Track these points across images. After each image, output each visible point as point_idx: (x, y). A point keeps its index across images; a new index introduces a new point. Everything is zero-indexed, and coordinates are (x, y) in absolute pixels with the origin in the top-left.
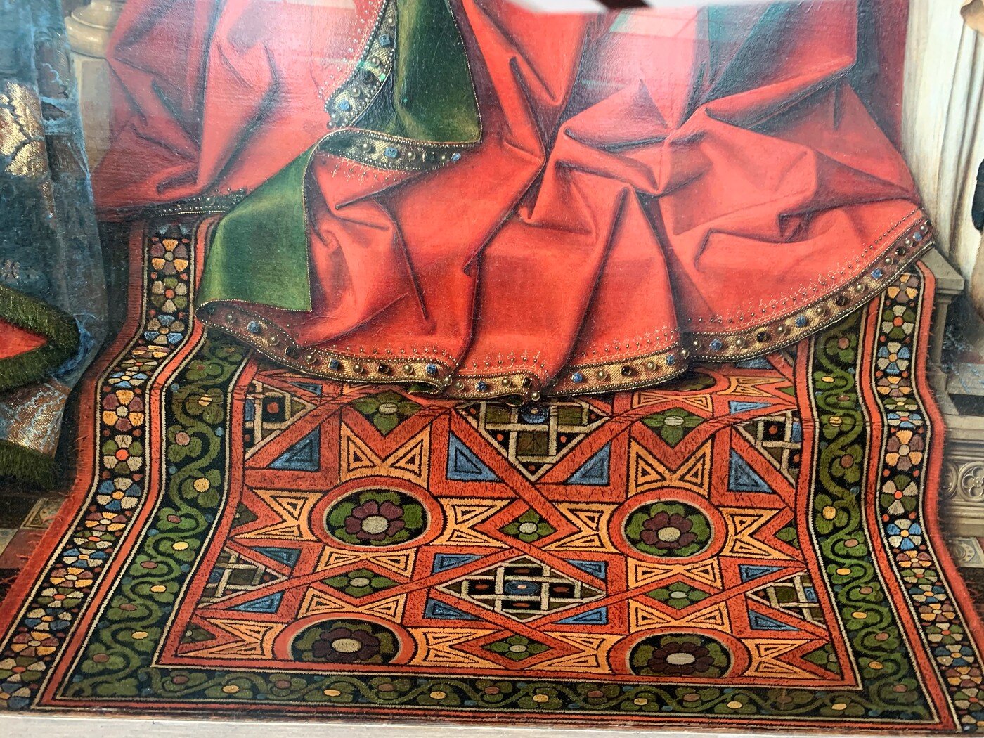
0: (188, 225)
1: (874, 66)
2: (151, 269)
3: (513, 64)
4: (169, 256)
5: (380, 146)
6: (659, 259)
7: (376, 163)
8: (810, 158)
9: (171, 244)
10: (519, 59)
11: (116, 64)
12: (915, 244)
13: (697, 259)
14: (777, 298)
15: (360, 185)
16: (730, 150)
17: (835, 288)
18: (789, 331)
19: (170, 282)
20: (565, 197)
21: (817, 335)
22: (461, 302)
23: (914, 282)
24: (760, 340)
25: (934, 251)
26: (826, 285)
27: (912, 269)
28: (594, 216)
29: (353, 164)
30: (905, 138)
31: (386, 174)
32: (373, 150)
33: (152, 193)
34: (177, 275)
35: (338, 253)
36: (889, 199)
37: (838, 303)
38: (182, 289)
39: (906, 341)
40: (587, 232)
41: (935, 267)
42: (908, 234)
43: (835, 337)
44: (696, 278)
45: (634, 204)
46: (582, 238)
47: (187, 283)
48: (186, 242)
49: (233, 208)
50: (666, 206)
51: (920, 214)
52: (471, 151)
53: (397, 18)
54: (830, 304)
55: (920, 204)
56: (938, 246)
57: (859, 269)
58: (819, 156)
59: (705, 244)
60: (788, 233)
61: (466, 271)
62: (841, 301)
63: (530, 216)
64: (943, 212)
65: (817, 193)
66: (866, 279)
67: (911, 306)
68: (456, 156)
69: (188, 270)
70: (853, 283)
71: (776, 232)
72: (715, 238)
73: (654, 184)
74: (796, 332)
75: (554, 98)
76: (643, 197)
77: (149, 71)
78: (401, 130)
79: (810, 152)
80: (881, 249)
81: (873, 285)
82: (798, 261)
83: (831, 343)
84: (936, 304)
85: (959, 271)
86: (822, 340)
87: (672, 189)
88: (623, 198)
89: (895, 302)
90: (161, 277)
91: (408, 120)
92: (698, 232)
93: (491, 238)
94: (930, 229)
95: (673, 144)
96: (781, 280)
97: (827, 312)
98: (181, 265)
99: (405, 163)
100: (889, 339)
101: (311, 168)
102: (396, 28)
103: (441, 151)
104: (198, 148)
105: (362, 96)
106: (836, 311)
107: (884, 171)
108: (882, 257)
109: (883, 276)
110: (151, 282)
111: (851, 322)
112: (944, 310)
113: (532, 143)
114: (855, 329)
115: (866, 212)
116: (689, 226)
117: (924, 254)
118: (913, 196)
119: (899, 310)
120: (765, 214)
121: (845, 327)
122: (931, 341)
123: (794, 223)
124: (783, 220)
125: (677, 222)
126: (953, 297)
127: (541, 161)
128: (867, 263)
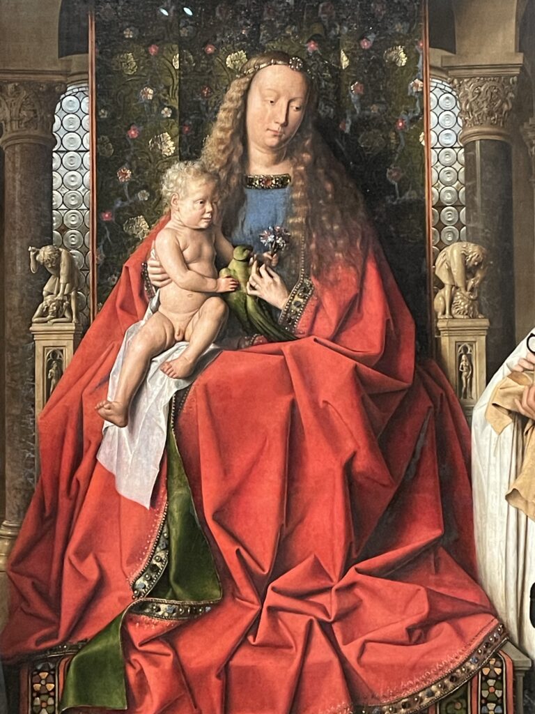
0: (54, 663)
1: (455, 535)
2: (33, 690)
3: (238, 552)
4: (43, 682)
5: (163, 607)
6: (336, 661)
7: (162, 617)
8: (423, 592)
9: (44, 675)
10: (242, 550)
11: (11, 574)
12: (496, 640)
13: (359, 659)
14: (412, 680)
15: (153, 630)
16: (373, 592)
17: (448, 671)
18: (421, 700)
19: (44, 698)
20: (274, 627)
21: (440, 702)
22: (216, 696)
23: (499, 664)
24: (404, 706)
25: (509, 644)
26: (441, 669)
27: (496, 656)
28: (293, 636)
29: (149, 619)
30: (482, 576)
31: (167, 623)
32: (159, 610)
33: (33, 646)
34: (48, 693)
35: (141, 672)
36: (474, 614)
37: (451, 680)
38: (51, 701)
39: (499, 702)
40: (290, 647)
41: (511, 653)
42: (490, 634)
43: (452, 703)
44: (360, 670)
45: (317, 628)
46: (287, 651)
47: (54, 697)
48: (53, 673)
49: (79, 651)
50: (336, 628)
51: (496, 621)
52: (217, 605)
53: (169, 533)
54: (446, 681)
55: (496, 616)
56: (511, 640)
57: (462, 658)
58: (428, 590)
59: (363, 649)
60: (414, 639)
61: (218, 676)
62: (453, 679)
63: (254, 640)
64: (512, 618)
65: (429, 613)
66: (468, 664)
67: (498, 679)
68: (208, 609)
69: (54, 690)
70: (459, 667)
71: (406, 639)
72: (369, 645)
73: (328, 615)
74: (426, 700)
75: (264, 570)
76: (321, 623)
77: (30, 576)
78: (175, 597)
79: (422, 589)
80: (474, 645)
81: (472, 667)
82: (423, 656)
83: (450, 706)
84: (514, 677)
85: (527, 655)
86: (444, 705)
87: (339, 618)
88: (310, 625)
89: (487, 677)
90: (39, 695)
91: (179, 591)
92: (358, 642)
93: (232, 655)
94: (505, 630)
95: (337, 590)
96: (413, 668)
97: (445, 687)
98: (50, 687)
99: (178, 615)
100: (487, 701)
101: (124, 623)
102: (169, 539)
103: (200, 607)
104: (59, 617)
105: (151, 579)
106: (451, 685)
107: (470, 596)
108: (476, 650)
109: (478, 661)
110: (33, 699)
111: (461, 693)
112: (521, 680)
113: (253, 597)
114: (465, 697)
115: (462, 623)
116: (352, 640)
117: (503, 645)
118: (491, 610)
119: (491, 682)
120: (398, 628)
121: (457, 695)
122: (515, 701)
123: (417, 632)
124: (410, 631)
125: (344, 637)
126: (526, 672)
127: (258, 608)
128: (466, 654)
